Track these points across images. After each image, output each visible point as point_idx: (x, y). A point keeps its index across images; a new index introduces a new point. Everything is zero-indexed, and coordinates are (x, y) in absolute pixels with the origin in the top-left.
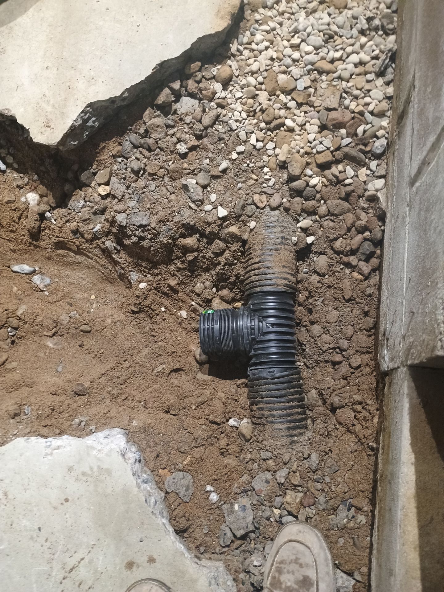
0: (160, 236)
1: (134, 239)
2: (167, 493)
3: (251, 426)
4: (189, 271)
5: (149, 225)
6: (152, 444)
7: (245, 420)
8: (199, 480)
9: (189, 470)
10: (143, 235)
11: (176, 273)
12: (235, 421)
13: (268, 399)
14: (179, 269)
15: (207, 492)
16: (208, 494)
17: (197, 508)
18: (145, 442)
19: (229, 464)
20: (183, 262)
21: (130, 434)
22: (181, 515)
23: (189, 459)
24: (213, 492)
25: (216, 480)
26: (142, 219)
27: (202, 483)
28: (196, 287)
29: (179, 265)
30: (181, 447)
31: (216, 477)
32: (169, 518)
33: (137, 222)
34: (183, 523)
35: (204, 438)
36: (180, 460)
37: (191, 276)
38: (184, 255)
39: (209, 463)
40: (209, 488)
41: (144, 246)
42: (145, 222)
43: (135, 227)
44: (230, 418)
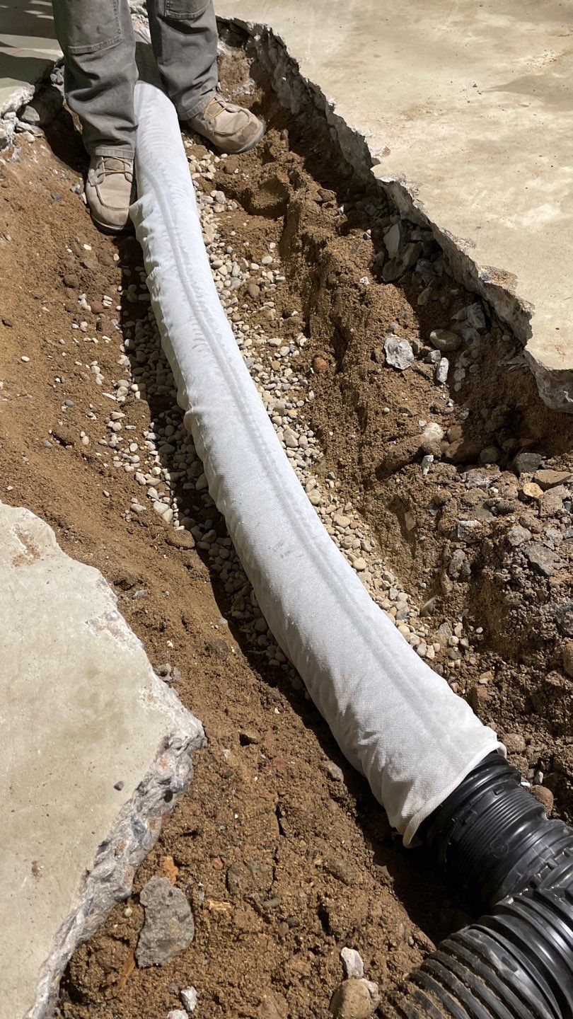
0: (547, 606)
2: (136, 897)
3: (369, 1006)
4: (528, 701)
5: (546, 576)
6: (210, 806)
7: (373, 986)
8: (193, 961)
9: (202, 923)
10: (523, 581)
11: (505, 686)
12: (357, 960)
14: (515, 681)
15: (181, 998)
16: (177, 1003)
17: (135, 997)
18: (206, 788)
19: (265, 1009)
20: (534, 679)
21: (204, 751)
22: (107, 959)
23: (224, 907)
24: (189, 1012)
25: (216, 999)
26: (547, 561)
27: (192, 973)
28: (510, 736)
29: (523, 679)
30: (237, 873)
31: (222, 995)
32: (87, 936)
33: (537, 557)
34: (89, 979)
35: (281, 912)
36: (210, 888)
37: (522, 713)
39: (239, 959)
40: (190, 994)
41: (507, 598)
42: (547, 568)
43: (526, 561)
44: (355, 948)
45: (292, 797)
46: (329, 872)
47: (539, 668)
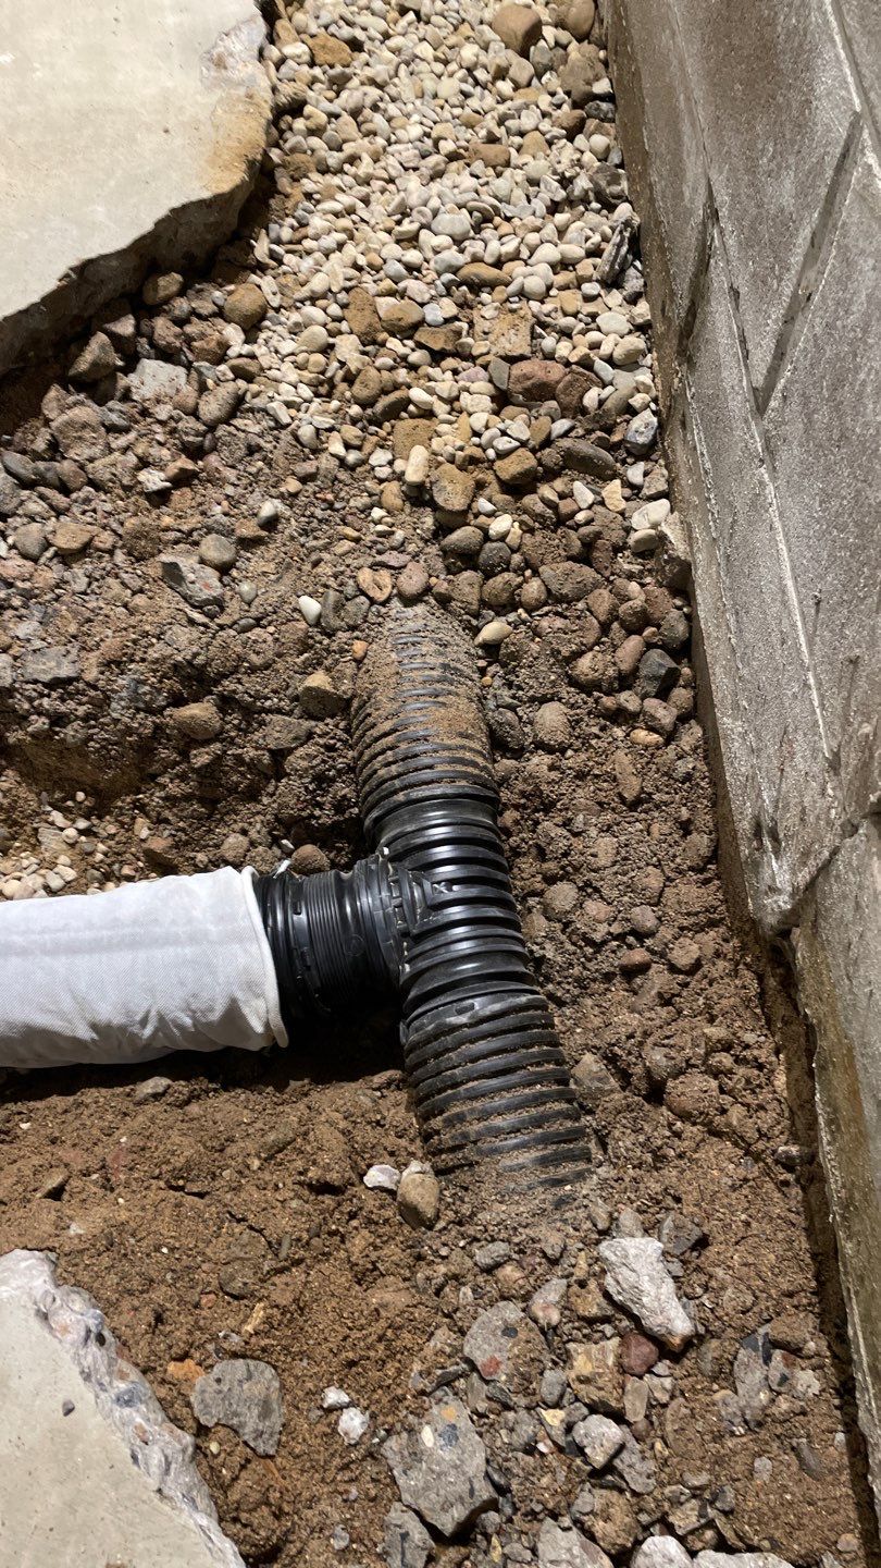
0: (114, 705)
1: (39, 723)
2: (202, 1431)
3: (430, 1180)
4: (202, 801)
5: (77, 679)
6: (136, 1284)
7: (415, 1166)
8: (297, 1378)
9: (264, 1350)
10: (63, 708)
11: (167, 814)
12: (382, 1171)
13: (471, 1084)
14: (171, 800)
15: (331, 1410)
16: (333, 1417)
17: (303, 1471)
18: (112, 1279)
19: (385, 1306)
20: (183, 777)
21: (63, 1262)
22: (255, 1496)
23: (259, 1313)
24: (348, 1406)
25: (351, 1364)
26: (59, 665)
27: (310, 1385)
28: (226, 846)
29: (175, 788)
30: (232, 1278)
31: (351, 1355)
32: (215, 1515)
33: (45, 672)
34: (265, 1526)
35: (299, 1240)
36: (232, 1322)
37: (209, 817)
38: (185, 755)
39: (322, 1318)
40: (334, 1396)
41: (70, 740)
42: (66, 671)
43: (40, 687)
44: (370, 1166)
45: (168, 1162)
46: (272, 1157)
47: (178, 763)
